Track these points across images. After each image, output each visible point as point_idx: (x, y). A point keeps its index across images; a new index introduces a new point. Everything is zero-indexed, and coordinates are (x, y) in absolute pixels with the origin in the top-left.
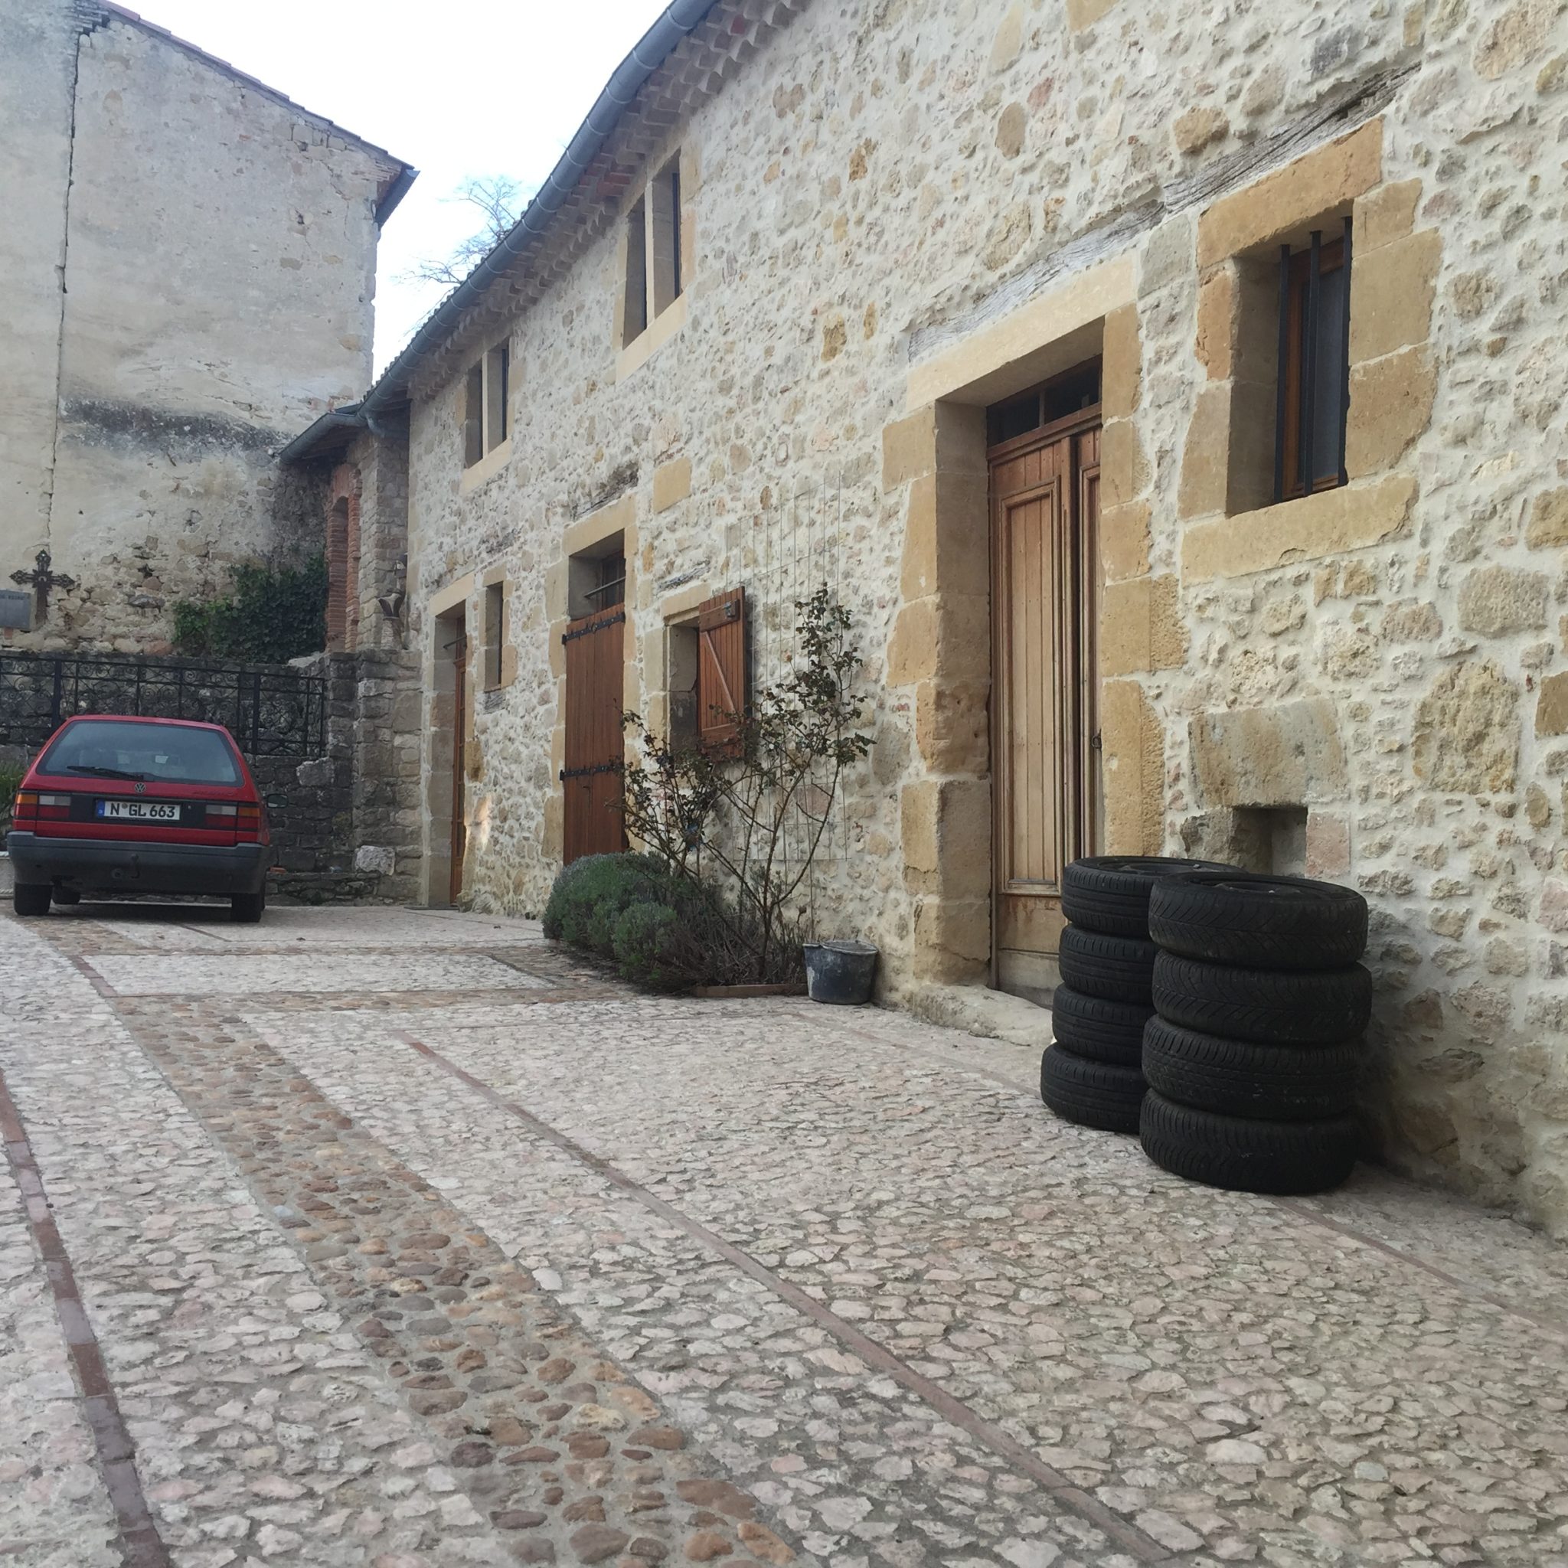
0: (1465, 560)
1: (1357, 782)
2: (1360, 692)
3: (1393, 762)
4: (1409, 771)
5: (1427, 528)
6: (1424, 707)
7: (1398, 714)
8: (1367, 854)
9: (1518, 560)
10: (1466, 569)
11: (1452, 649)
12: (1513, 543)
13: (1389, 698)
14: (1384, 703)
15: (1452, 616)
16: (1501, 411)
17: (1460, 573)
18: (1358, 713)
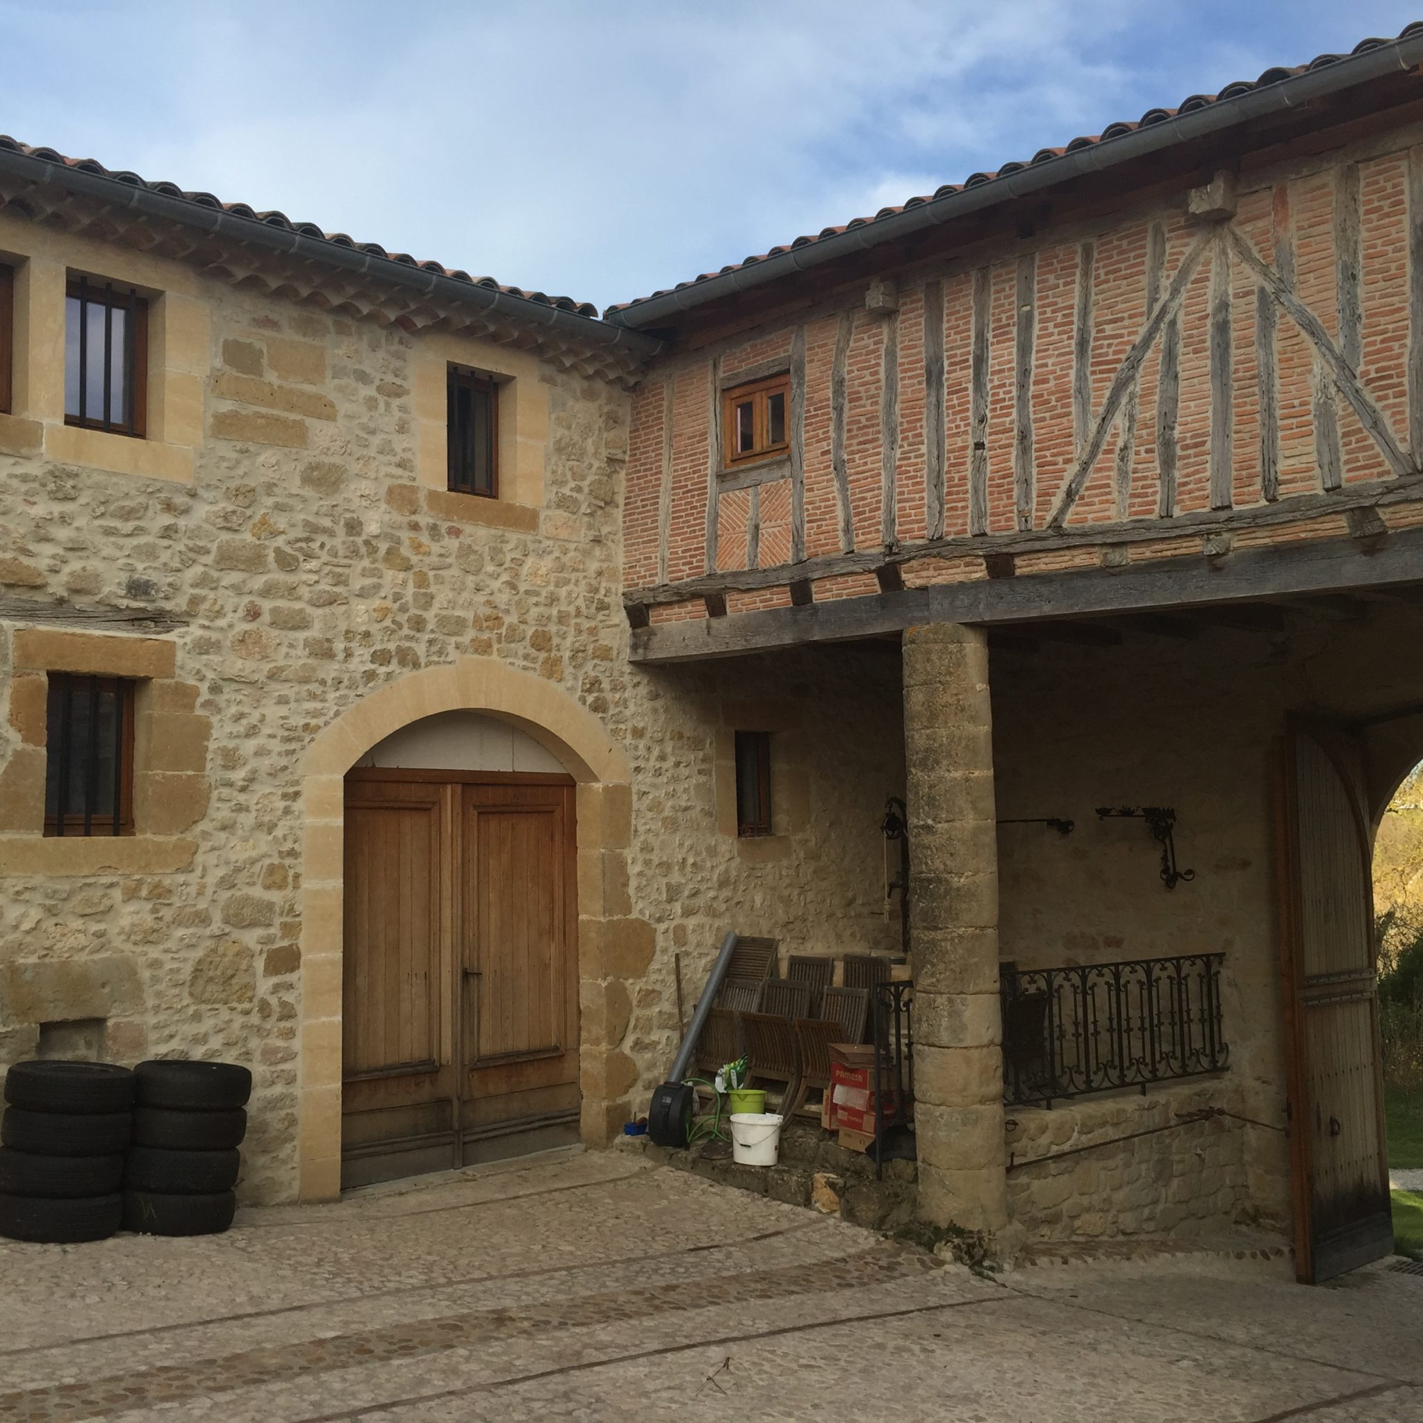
0: (228, 889)
1: (151, 1002)
2: (154, 953)
3: (177, 991)
4: (186, 994)
5: (204, 869)
6: (200, 962)
7: (182, 965)
8: (157, 1043)
9: (257, 892)
10: (229, 894)
11: (218, 933)
12: (254, 884)
13: (176, 956)
14: (172, 958)
15: (217, 916)
16: (247, 820)
17: (225, 895)
18: (155, 964)
